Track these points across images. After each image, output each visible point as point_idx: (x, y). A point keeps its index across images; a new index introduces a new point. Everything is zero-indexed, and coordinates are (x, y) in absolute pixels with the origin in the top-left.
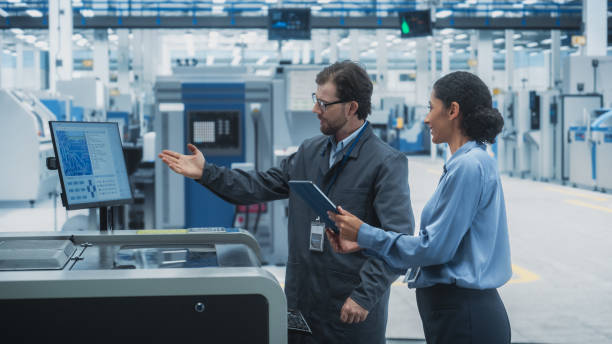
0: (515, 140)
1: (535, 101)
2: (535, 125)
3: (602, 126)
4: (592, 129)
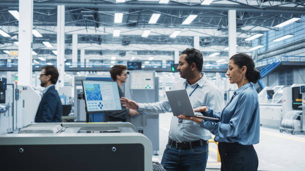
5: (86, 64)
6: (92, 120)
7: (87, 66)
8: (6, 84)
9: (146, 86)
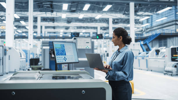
3: (141, 56)
5: (46, 34)
6: (59, 69)
9: (86, 47)
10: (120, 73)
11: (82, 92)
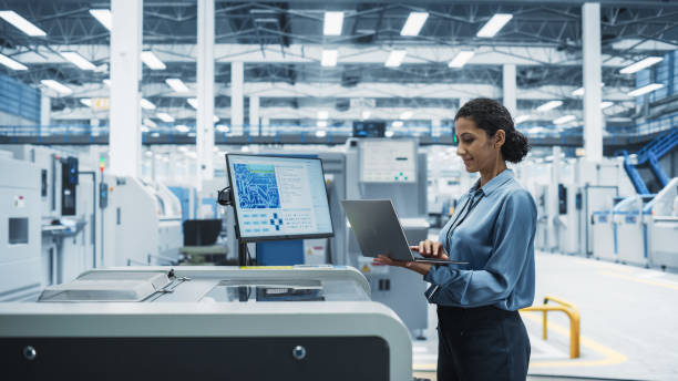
0: (546, 223)
1: (563, 192)
2: (563, 210)
3: (622, 210)
4: (614, 213)
5: (264, 129)
7: (265, 134)
8: (77, 173)
9: (398, 174)
10: (480, 277)
11: (294, 352)
